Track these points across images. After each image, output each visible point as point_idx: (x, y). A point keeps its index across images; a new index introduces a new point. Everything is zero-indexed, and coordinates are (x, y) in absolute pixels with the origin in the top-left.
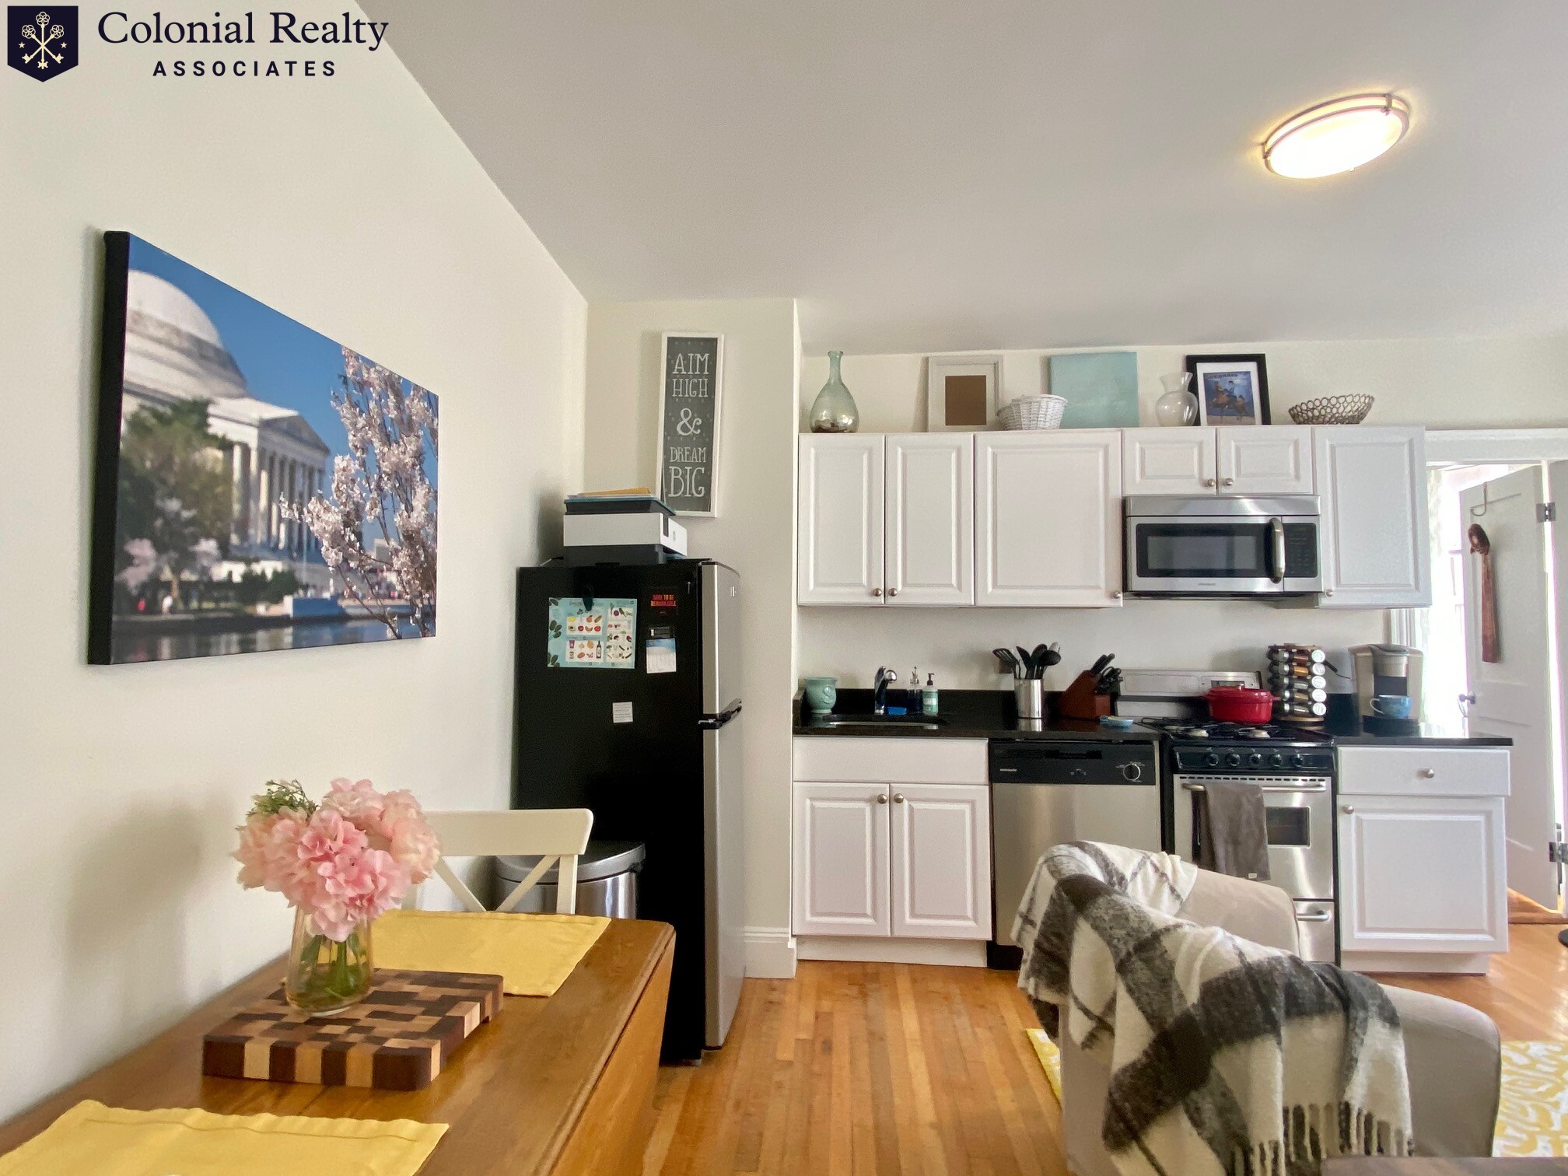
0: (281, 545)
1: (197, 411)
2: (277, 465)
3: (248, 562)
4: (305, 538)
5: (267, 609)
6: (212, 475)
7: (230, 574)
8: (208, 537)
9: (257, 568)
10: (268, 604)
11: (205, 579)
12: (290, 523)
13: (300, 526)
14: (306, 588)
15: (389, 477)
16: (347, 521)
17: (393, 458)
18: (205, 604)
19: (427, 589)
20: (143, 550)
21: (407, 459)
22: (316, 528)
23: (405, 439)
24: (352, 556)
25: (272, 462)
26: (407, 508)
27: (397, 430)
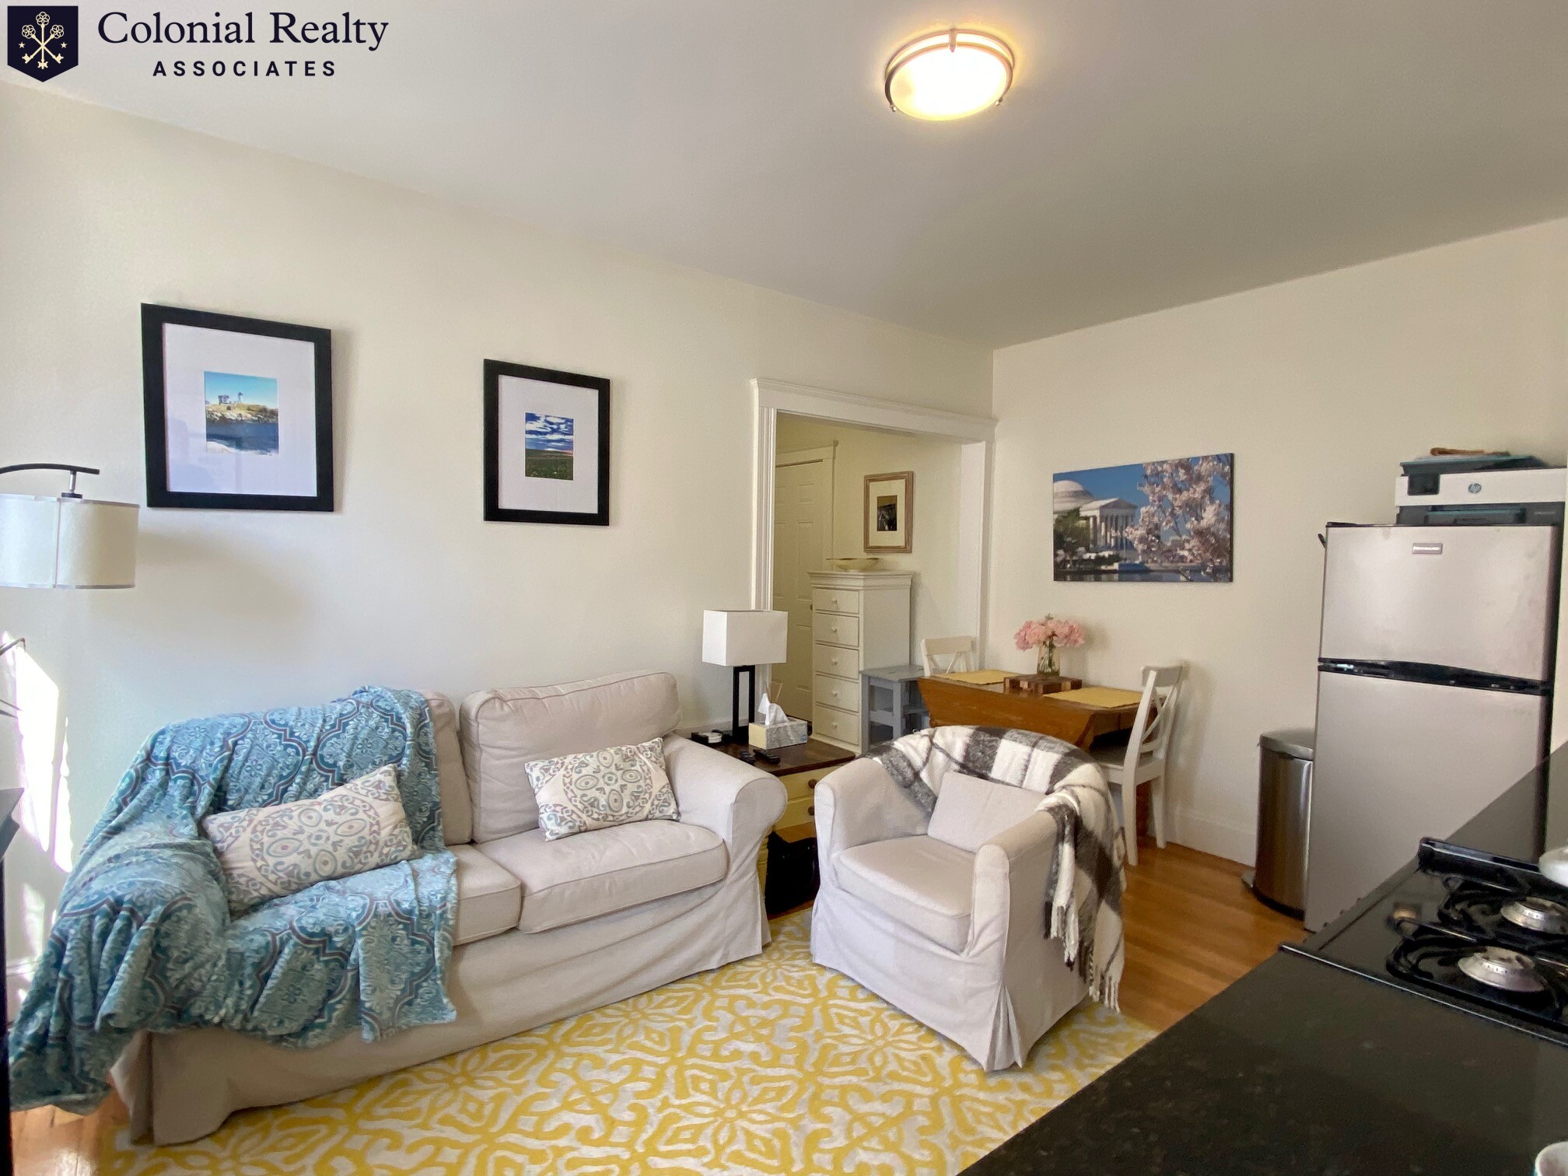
0: (1112, 546)
1: (1077, 511)
2: (1109, 519)
3: (1096, 553)
4: (1124, 542)
6: (1082, 529)
7: (1090, 556)
8: (1081, 546)
9: (1101, 554)
10: (1106, 566)
11: (1081, 559)
12: (1116, 538)
13: (1121, 539)
14: (1126, 559)
15: (1180, 507)
16: (1149, 532)
17: (1184, 499)
18: (1082, 566)
19: (1218, 557)
20: (1061, 552)
21: (1196, 495)
22: (1130, 537)
23: (1194, 486)
24: (1153, 546)
25: (1107, 518)
26: (1197, 519)
27: (1187, 484)
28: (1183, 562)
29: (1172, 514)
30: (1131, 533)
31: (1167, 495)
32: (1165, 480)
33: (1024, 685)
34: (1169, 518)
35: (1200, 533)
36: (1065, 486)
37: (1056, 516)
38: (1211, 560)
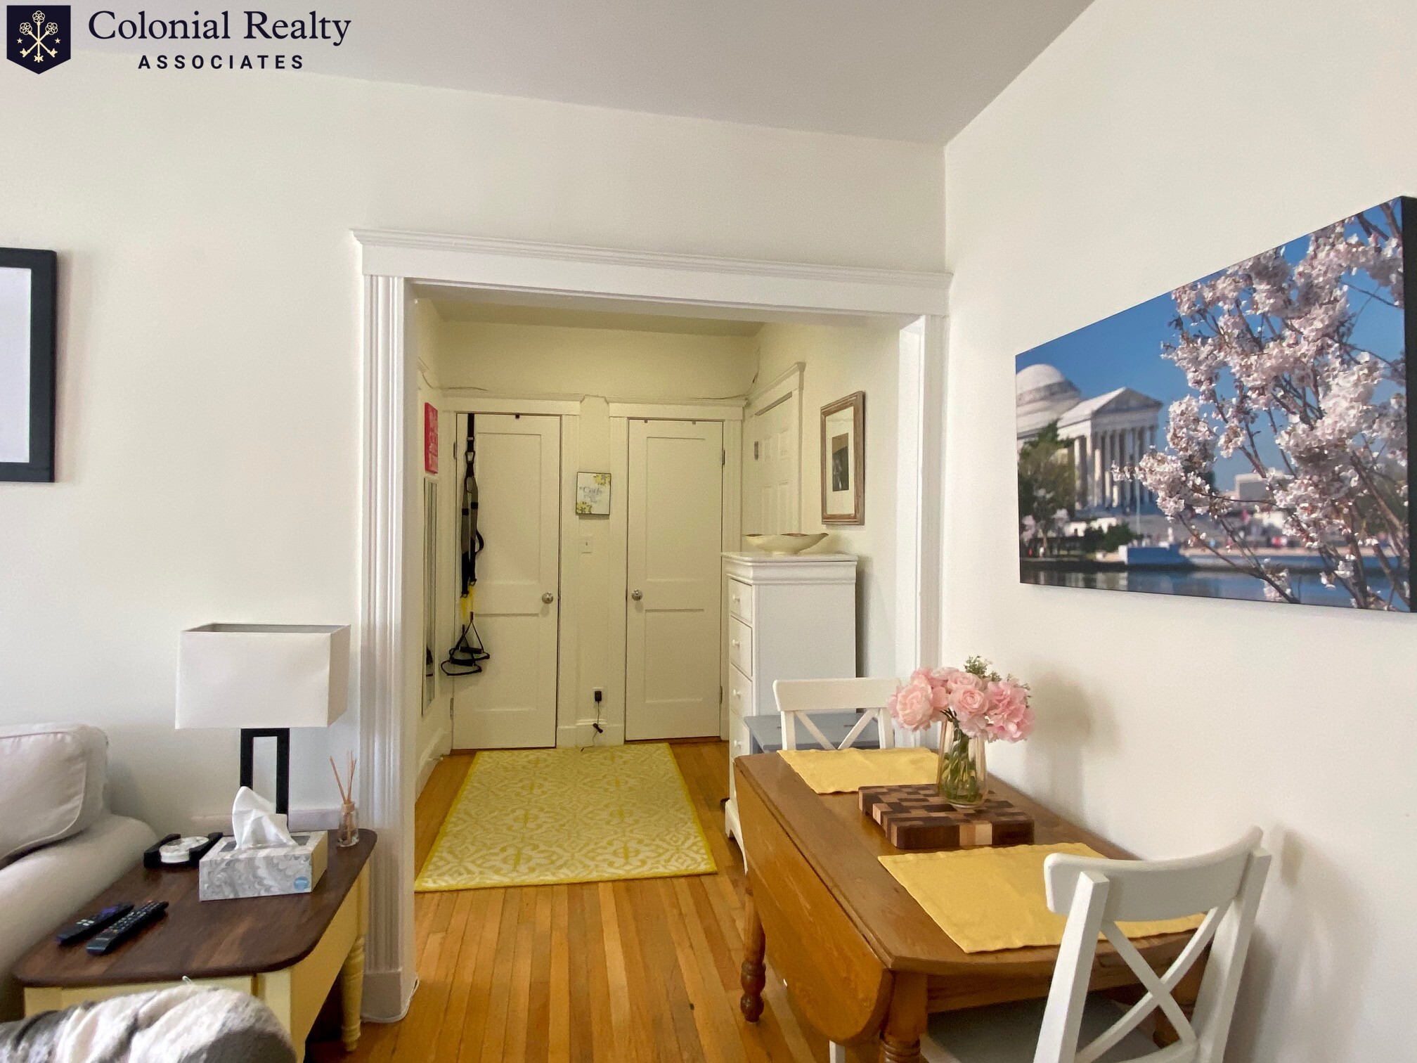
0: (1115, 504)
1: (1052, 428)
2: (1108, 440)
3: (1088, 521)
4: (1137, 493)
5: (1104, 556)
6: (1062, 468)
7: (1076, 530)
8: (1061, 507)
9: (1095, 525)
10: (1104, 552)
11: (1061, 536)
12: (1122, 485)
13: (1132, 485)
14: (1140, 538)
15: (1261, 390)
16: (1189, 465)
17: (1271, 363)
18: (1063, 553)
19: (1370, 530)
20: (1030, 520)
21: (1304, 349)
22: (1149, 482)
23: (1296, 323)
25: (1103, 439)
26: (1304, 419)
27: (1276, 321)
28: (1269, 545)
29: (1242, 412)
30: (1151, 471)
31: (1229, 359)
32: (1221, 324)
33: (877, 814)
34: (1235, 422)
35: (1314, 459)
36: (1040, 375)
37: (1021, 445)
38: (1351, 540)
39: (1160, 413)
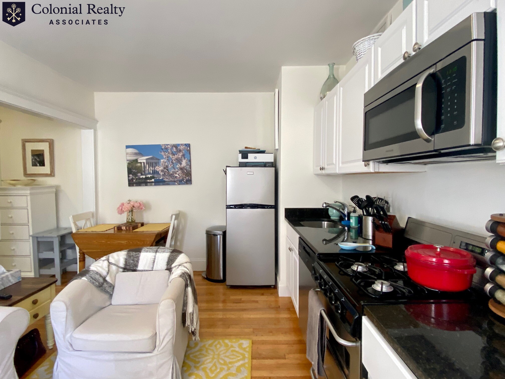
0: (151, 173)
1: (136, 161)
2: (149, 163)
3: (145, 175)
6: (139, 167)
8: (139, 173)
9: (147, 176)
10: (149, 180)
11: (139, 178)
13: (155, 170)
14: (156, 178)
15: (175, 160)
16: (164, 168)
17: (176, 157)
18: (140, 181)
19: (187, 177)
20: (131, 175)
21: (180, 156)
22: (158, 170)
23: (179, 153)
24: (166, 173)
25: (148, 163)
26: (180, 164)
27: (176, 153)
28: (176, 178)
29: (172, 162)
30: (158, 169)
31: (170, 156)
32: (169, 151)
33: (124, 228)
34: (171, 163)
35: (181, 169)
36: (130, 150)
37: (128, 162)
38: (185, 177)
39: (160, 161)
